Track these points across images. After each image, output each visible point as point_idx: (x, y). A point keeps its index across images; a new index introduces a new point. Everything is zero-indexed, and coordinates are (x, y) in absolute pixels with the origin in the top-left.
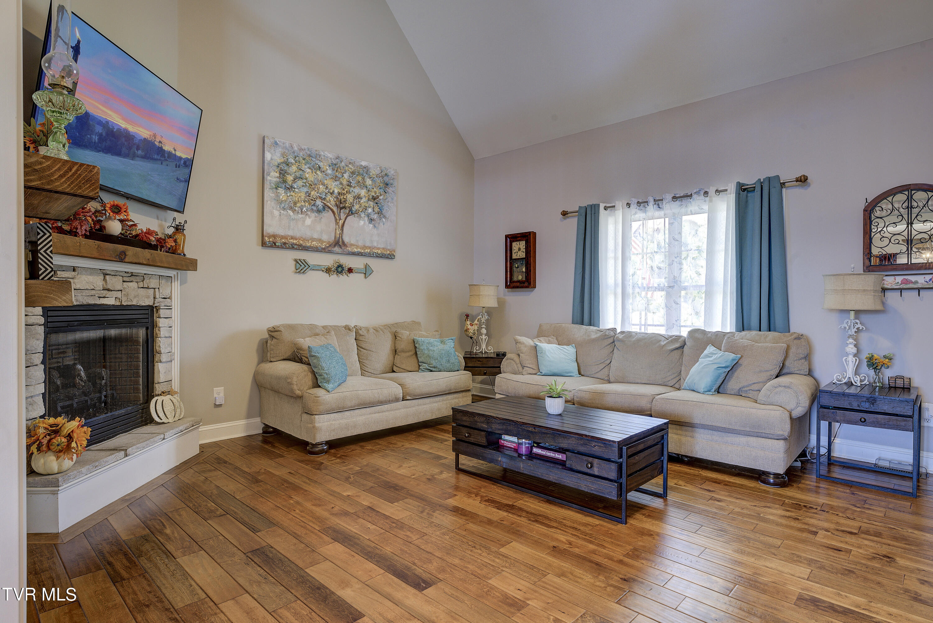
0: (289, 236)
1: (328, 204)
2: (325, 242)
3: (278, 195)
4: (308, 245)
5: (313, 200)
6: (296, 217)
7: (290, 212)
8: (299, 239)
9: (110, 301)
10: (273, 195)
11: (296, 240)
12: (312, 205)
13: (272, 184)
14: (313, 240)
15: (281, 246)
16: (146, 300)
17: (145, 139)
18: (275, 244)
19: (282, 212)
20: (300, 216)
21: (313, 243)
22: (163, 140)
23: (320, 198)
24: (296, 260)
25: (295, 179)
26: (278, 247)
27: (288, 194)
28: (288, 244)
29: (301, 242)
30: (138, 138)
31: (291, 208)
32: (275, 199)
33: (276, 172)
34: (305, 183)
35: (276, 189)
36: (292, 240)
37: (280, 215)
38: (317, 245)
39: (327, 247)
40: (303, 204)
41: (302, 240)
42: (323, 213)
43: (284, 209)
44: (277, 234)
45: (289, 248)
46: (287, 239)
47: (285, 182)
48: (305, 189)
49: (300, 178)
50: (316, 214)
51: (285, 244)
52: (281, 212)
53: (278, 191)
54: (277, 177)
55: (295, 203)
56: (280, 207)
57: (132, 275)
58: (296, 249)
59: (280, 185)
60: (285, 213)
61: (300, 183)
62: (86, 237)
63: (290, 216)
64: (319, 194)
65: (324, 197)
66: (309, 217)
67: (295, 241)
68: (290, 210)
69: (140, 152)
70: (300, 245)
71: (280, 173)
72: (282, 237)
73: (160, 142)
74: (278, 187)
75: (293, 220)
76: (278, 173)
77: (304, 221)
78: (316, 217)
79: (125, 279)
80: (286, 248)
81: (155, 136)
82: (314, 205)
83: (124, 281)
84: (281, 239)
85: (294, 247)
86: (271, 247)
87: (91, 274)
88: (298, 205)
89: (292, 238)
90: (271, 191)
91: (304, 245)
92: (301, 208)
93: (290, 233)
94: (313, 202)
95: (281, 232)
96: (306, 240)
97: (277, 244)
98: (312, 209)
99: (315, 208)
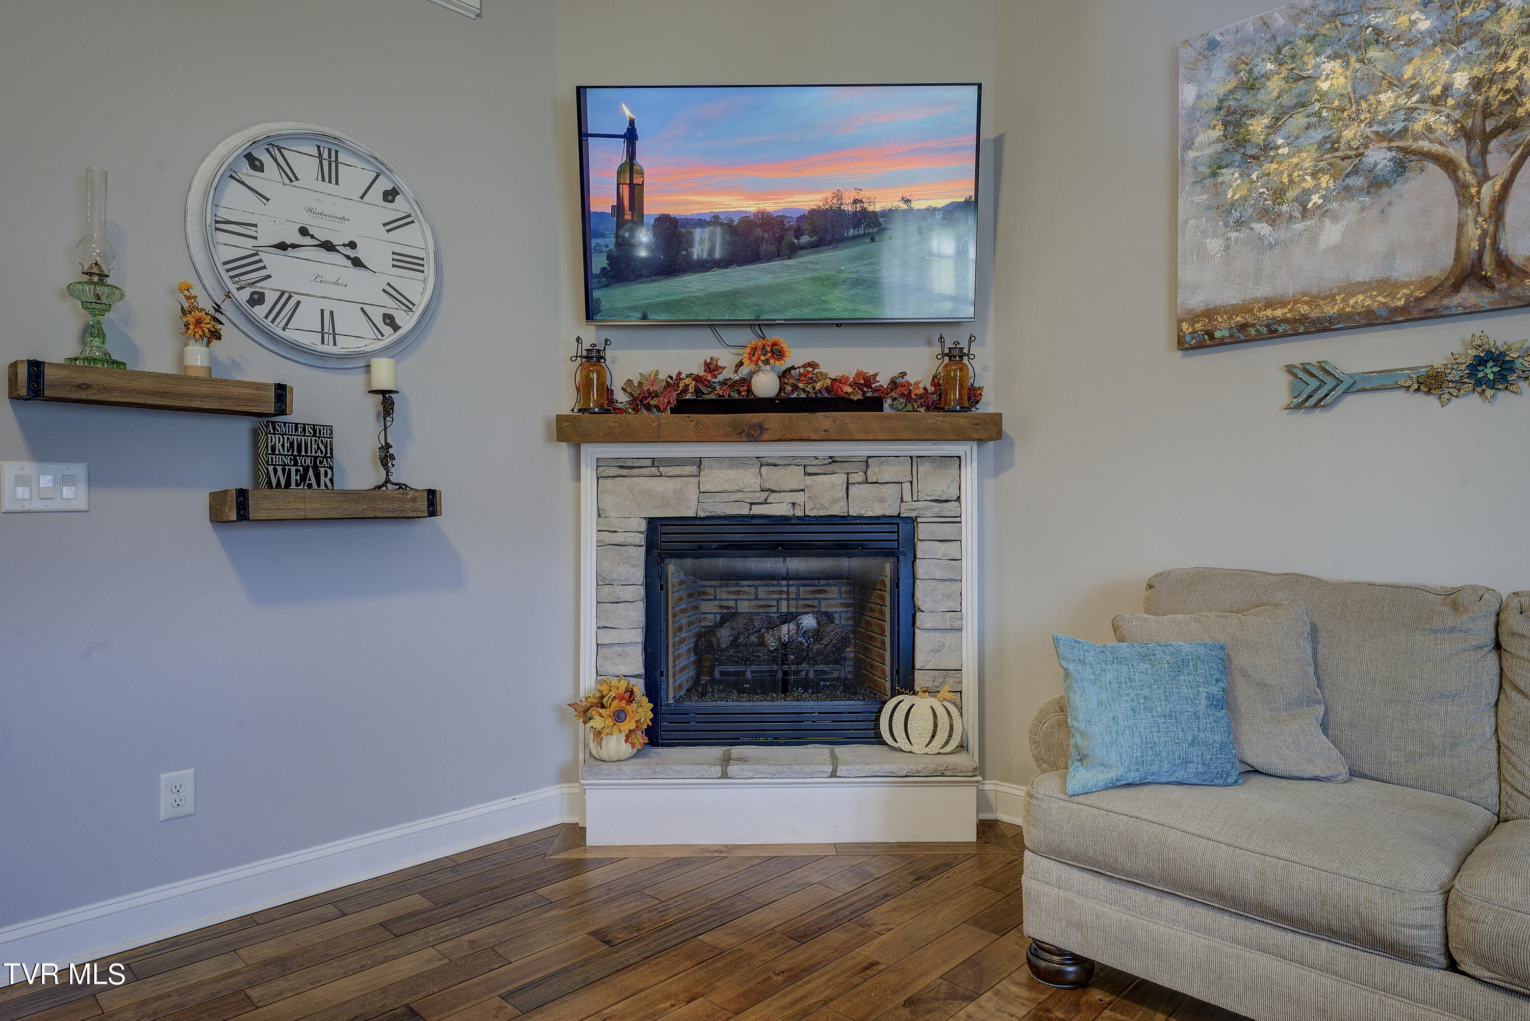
0: (1256, 300)
1: (1425, 145)
2: (1406, 285)
3: (1218, 191)
4: (1331, 310)
5: (1349, 157)
6: (1283, 234)
7: (1263, 228)
8: (1296, 302)
9: (779, 508)
10: (1205, 197)
11: (1284, 304)
12: (1348, 175)
13: (1201, 169)
14: (1351, 289)
15: (1231, 336)
16: (876, 504)
17: (812, 212)
18: (1211, 336)
19: (1233, 235)
20: (1298, 226)
21: (1352, 302)
22: (865, 195)
23: (1382, 137)
24: (1290, 369)
25: (1278, 119)
26: (1222, 343)
27: (1254, 177)
28: (1253, 325)
29: (1304, 309)
30: (795, 216)
31: (1266, 215)
32: (1209, 208)
33: (1214, 128)
34: (1318, 114)
35: (1214, 174)
36: (1269, 312)
37: (1227, 247)
38: (1368, 302)
39: (1418, 300)
40: (1309, 182)
41: (1306, 303)
42: (1397, 186)
43: (1240, 224)
44: (1218, 303)
45: (1259, 338)
46: (1251, 311)
47: (1241, 143)
48: (1317, 135)
49: (1295, 107)
50: (1367, 199)
51: (1243, 327)
52: (1229, 239)
53: (1220, 180)
54: (1218, 140)
55: (1279, 194)
56: (1226, 225)
57: (833, 460)
58: (1284, 335)
59: (1227, 159)
60: (1242, 235)
61: (1299, 120)
62: (674, 411)
63: (1261, 238)
64: (1374, 129)
65: (1398, 127)
66: (1335, 218)
67: (1279, 313)
68: (1259, 220)
69: (805, 239)
70: (1303, 319)
71: (1226, 124)
72: (1234, 310)
73: (856, 201)
74: (1220, 167)
75: (1271, 246)
76: (1220, 126)
77: (1314, 239)
78: (1362, 209)
79: (809, 470)
80: (1249, 340)
81: (838, 196)
82: (1355, 171)
83: (806, 474)
84: (1230, 318)
85: (1276, 331)
86: (1200, 346)
87: (731, 467)
88: (1290, 195)
89: (1270, 304)
90: (1198, 188)
91: (1313, 315)
92: (1302, 201)
93: (1263, 290)
94: (1348, 166)
95: (1231, 296)
96: (1325, 298)
97: (1218, 334)
98: (1347, 188)
99: (1357, 181)
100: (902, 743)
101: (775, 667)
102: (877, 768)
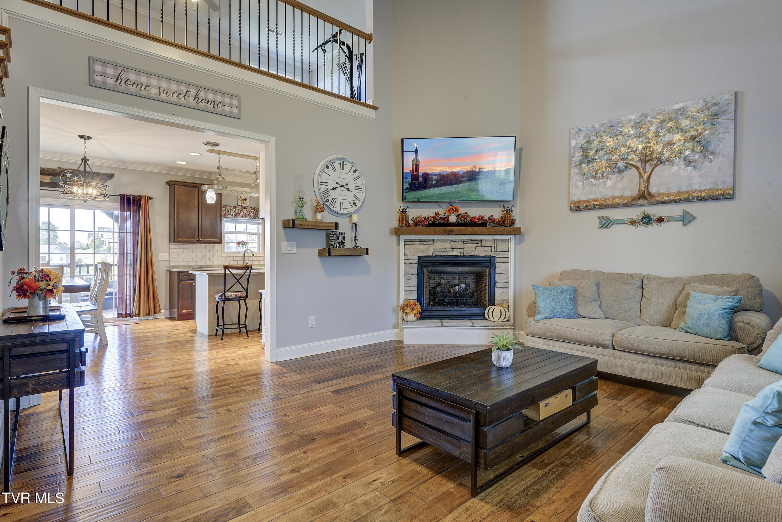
0: (590, 199)
1: (632, 162)
2: (627, 197)
3: (581, 170)
4: (609, 203)
5: (614, 164)
6: (597, 182)
7: (592, 180)
8: (601, 200)
9: (456, 253)
10: (577, 171)
11: (597, 201)
12: (613, 168)
13: (577, 163)
14: (614, 198)
15: (584, 208)
16: (484, 252)
17: (467, 171)
18: (579, 208)
19: (585, 181)
20: (601, 180)
21: (614, 201)
22: (482, 167)
23: (622, 159)
24: (599, 217)
25: (596, 152)
26: (582, 210)
27: (590, 166)
28: (590, 206)
29: (602, 202)
30: (462, 173)
31: (593, 177)
32: (579, 174)
33: (580, 152)
34: (606, 152)
35: (580, 165)
36: (594, 202)
37: (583, 185)
38: (618, 201)
39: (630, 201)
40: (604, 169)
41: (603, 201)
42: (625, 172)
43: (586, 179)
44: (581, 199)
45: (591, 209)
46: (589, 202)
47: (587, 157)
48: (606, 157)
49: (601, 149)
50: (618, 175)
51: (587, 206)
52: (584, 182)
53: (582, 166)
54: (581, 156)
55: (596, 172)
56: (583, 179)
57: (472, 240)
58: (597, 209)
59: (584, 161)
60: (587, 181)
61: (601, 153)
62: (427, 226)
63: (592, 183)
64: (620, 157)
65: (626, 157)
66: (610, 179)
67: (596, 203)
68: (591, 178)
69: (465, 179)
70: (602, 205)
71: (583, 152)
72: (585, 201)
73: (479, 168)
74: (581, 163)
75: (594, 185)
76: (582, 152)
77: (605, 184)
78: (617, 177)
79: (465, 243)
80: (589, 209)
81: (474, 167)
82: (615, 167)
83: (464, 244)
84: (584, 203)
85: (595, 208)
86: (576, 210)
87: (442, 242)
88: (599, 172)
89: (594, 200)
90: (576, 168)
91: (605, 204)
92: (602, 174)
93: (592, 197)
94: (614, 166)
95: (584, 197)
96: (608, 200)
97: (581, 208)
98: (613, 172)
99: (616, 170)
100: (491, 319)
101: (454, 298)
102: (485, 324)
